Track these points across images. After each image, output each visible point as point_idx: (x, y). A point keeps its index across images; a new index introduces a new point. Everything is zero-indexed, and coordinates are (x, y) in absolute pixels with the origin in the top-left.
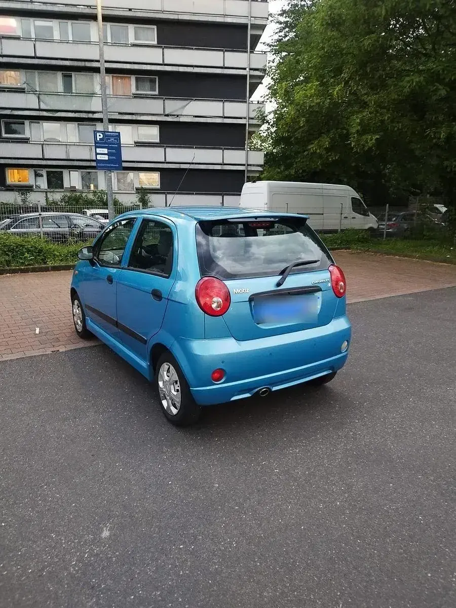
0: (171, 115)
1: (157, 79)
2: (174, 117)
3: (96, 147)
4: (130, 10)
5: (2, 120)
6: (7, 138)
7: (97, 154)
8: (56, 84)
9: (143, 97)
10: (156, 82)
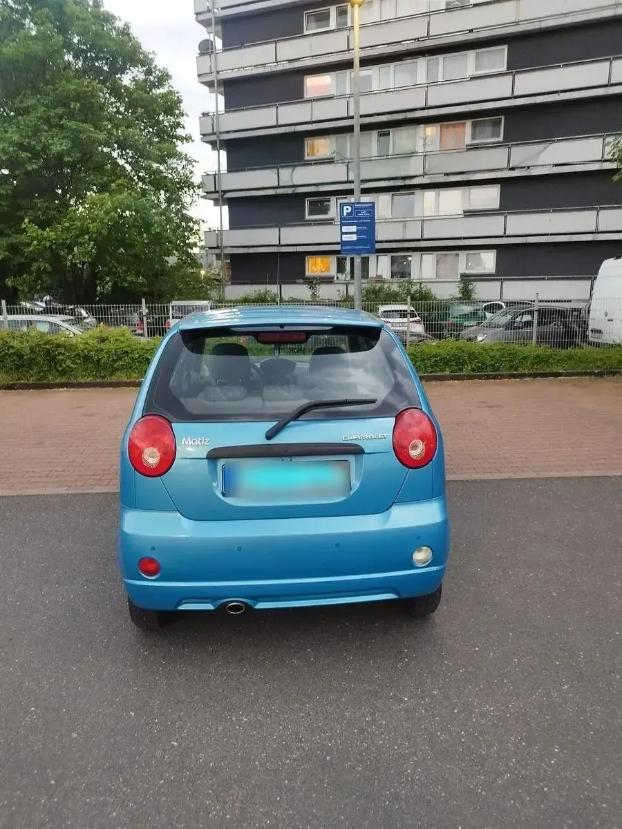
0: (517, 168)
1: (503, 120)
2: (522, 169)
3: (342, 225)
4: (471, 31)
5: (307, 199)
6: (310, 221)
7: (342, 233)
8: (370, 146)
9: (482, 148)
10: (500, 123)
